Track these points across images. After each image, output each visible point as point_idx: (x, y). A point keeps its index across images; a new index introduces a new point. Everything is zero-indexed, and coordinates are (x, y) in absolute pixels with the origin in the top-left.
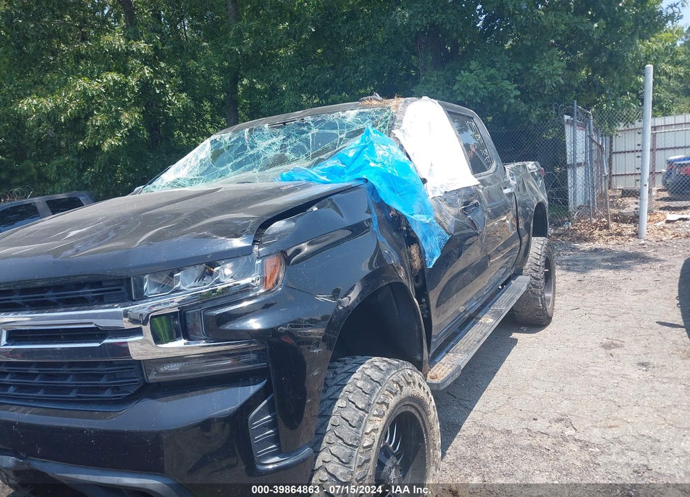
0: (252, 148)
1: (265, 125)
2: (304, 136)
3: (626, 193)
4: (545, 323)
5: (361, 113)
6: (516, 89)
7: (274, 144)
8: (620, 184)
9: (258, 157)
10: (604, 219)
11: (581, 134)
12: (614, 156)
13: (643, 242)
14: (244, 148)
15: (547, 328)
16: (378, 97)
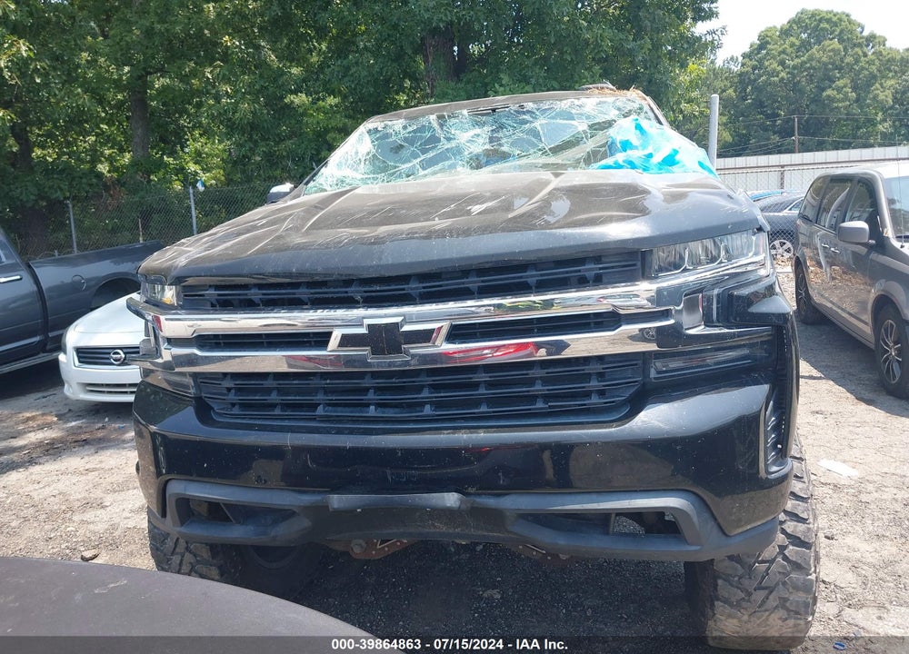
0: (449, 139)
1: (464, 111)
2: (527, 126)
5: (599, 103)
7: (478, 135)
9: (460, 151)
16: (611, 86)
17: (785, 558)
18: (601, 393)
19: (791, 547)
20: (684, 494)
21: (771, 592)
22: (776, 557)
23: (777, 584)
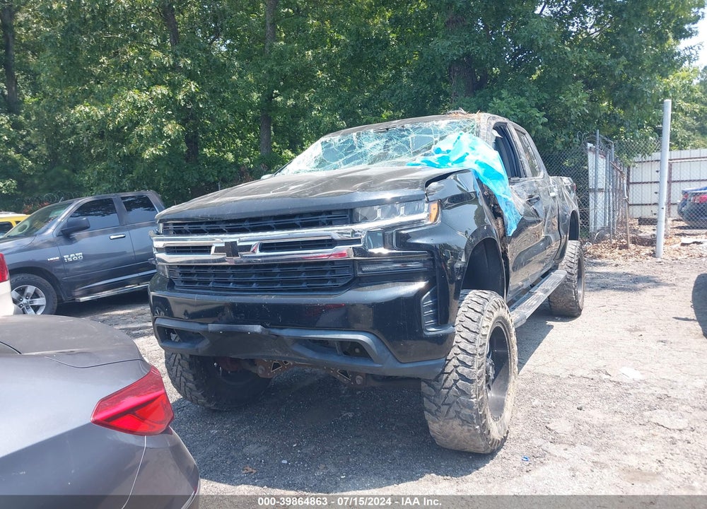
0: (360, 147)
1: (371, 130)
2: (404, 139)
3: (643, 221)
4: (576, 314)
5: (451, 123)
6: (544, 116)
7: (378, 144)
8: (638, 212)
9: (365, 154)
10: (624, 240)
11: (602, 162)
12: (631, 186)
13: (660, 260)
14: (353, 147)
15: (579, 318)
16: (463, 111)
17: (457, 387)
18: (334, 281)
19: (460, 381)
20: (368, 334)
21: (450, 407)
22: (452, 386)
23: (454, 402)
